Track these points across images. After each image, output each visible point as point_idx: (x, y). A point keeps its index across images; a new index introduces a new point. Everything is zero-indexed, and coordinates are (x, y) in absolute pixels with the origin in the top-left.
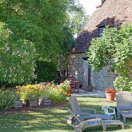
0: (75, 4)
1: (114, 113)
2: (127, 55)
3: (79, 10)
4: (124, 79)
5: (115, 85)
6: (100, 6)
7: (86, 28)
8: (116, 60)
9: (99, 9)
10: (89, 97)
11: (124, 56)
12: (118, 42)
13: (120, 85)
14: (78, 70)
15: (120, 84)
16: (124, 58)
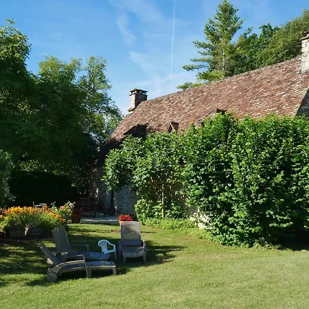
0: (109, 106)
1: (114, 250)
2: (148, 172)
3: (114, 112)
4: (148, 203)
5: (136, 209)
6: (133, 110)
7: (113, 135)
8: (137, 178)
9: (131, 112)
10: (102, 224)
11: (146, 174)
12: (142, 156)
13: (142, 211)
14: (99, 187)
15: (142, 209)
16: (145, 176)
